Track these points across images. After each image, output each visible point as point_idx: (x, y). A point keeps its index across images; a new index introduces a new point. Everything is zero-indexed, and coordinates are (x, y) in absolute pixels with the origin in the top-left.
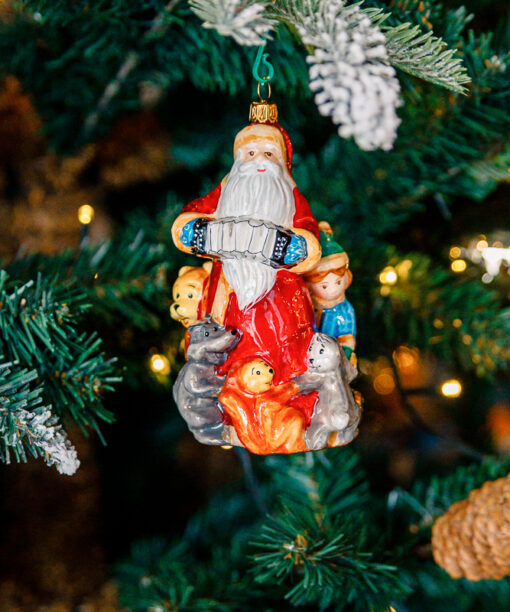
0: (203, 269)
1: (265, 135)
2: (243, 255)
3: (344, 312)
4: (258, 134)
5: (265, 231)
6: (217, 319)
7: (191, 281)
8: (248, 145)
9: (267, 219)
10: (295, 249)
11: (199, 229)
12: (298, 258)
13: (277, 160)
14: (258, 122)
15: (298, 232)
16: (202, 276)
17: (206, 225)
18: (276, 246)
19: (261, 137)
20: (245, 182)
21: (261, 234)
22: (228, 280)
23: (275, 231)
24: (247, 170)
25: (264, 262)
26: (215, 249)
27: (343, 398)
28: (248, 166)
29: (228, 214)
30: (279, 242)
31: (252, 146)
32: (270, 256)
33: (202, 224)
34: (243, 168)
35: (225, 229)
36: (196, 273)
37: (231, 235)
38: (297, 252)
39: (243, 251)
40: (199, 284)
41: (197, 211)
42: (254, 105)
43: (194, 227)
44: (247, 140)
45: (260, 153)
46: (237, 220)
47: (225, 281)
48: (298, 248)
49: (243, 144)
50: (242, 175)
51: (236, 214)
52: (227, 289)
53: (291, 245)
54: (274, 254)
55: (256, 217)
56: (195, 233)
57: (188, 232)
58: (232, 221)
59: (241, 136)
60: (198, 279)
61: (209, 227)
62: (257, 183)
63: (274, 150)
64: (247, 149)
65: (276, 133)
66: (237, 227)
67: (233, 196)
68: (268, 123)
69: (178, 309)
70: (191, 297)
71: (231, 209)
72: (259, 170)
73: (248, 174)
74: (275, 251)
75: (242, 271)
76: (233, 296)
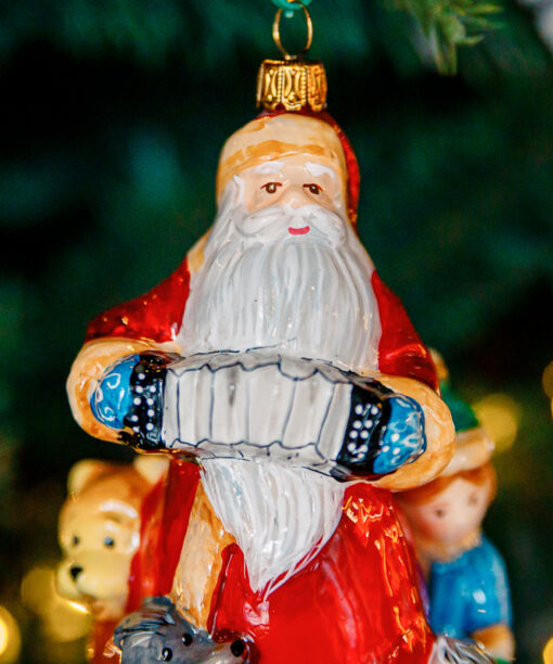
0: (136, 473)
1: (302, 142)
2: (265, 451)
4: (284, 139)
5: (326, 390)
6: (191, 611)
7: (112, 505)
8: (258, 168)
9: (319, 355)
10: (403, 436)
11: (144, 384)
12: (407, 456)
13: (330, 201)
14: (281, 109)
15: (400, 387)
16: (134, 491)
17: (163, 375)
18: (350, 428)
19: (294, 147)
20: (258, 261)
21: (312, 399)
22: (219, 509)
23: (348, 388)
24: (261, 232)
25: (314, 467)
26: (190, 437)
28: (265, 219)
29: (216, 343)
30: (360, 418)
31: (270, 168)
32: (335, 454)
33: (152, 369)
34: (251, 226)
35: (216, 385)
36: (119, 484)
37: (231, 400)
38: (406, 442)
39: (265, 442)
40: (132, 513)
41: (131, 334)
42: (269, 67)
43: (134, 380)
44: (256, 153)
45: (293, 187)
46: (249, 361)
47: (209, 515)
48: (409, 431)
49: (245, 165)
50: (251, 242)
51: (239, 343)
52: (215, 535)
53: (392, 426)
54: (344, 450)
55: (294, 350)
56: (134, 394)
57: (116, 392)
58: (236, 366)
59: (240, 143)
60: (128, 500)
61: (172, 379)
62: (291, 263)
63: (325, 177)
64: (259, 176)
65: (328, 135)
66: (250, 380)
67: (227, 296)
68: (306, 111)
69: (82, 578)
70: (111, 544)
71: (222, 331)
72: (292, 231)
73: (265, 240)
74: (347, 440)
75: (257, 489)
76: (232, 554)
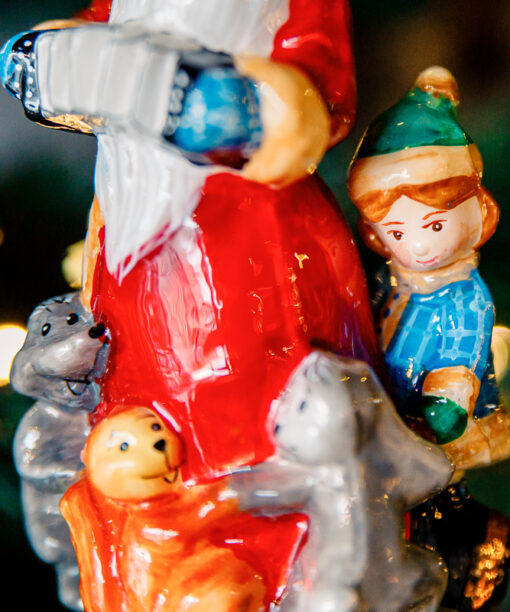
3: (459, 305)
18: (171, 99)
27: (355, 543)
30: (175, 87)
54: (168, 121)
74: (169, 113)
